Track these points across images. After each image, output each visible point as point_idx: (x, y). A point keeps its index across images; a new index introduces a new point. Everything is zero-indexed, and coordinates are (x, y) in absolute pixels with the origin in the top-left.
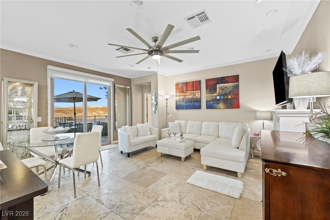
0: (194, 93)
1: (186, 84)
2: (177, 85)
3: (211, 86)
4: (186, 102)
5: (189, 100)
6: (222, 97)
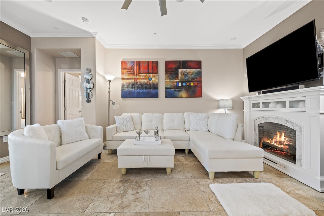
0: (149, 76)
1: (139, 63)
2: (123, 62)
3: (172, 70)
4: (138, 88)
5: (142, 86)
6: (184, 84)
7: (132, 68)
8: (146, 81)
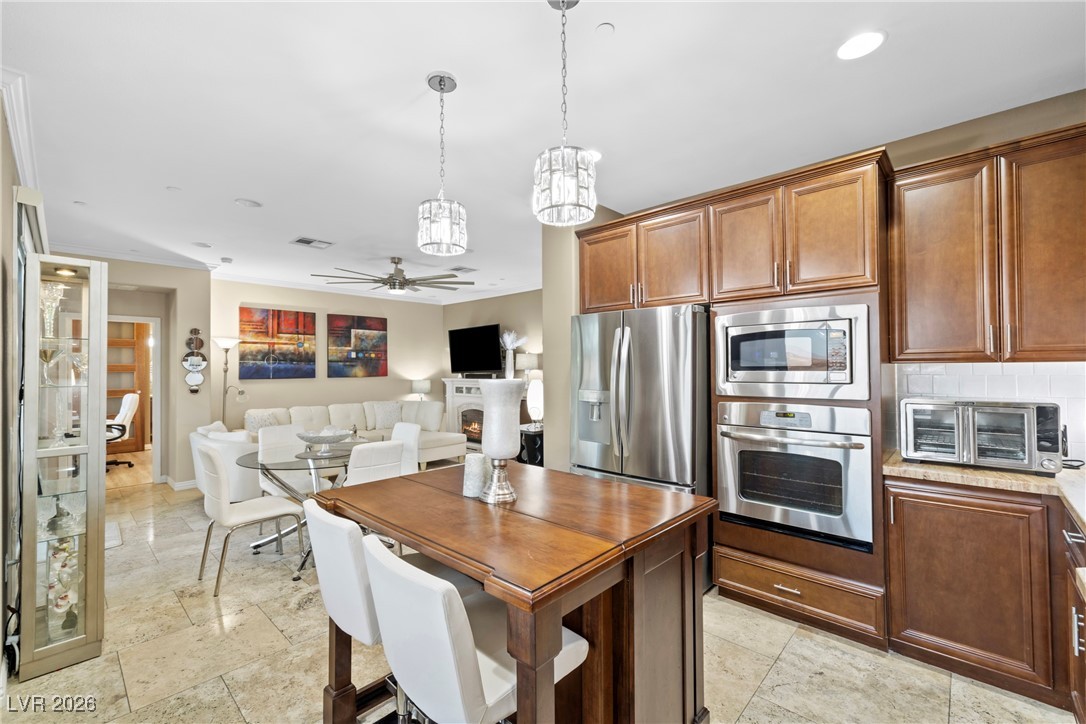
0: (298, 339)
1: (278, 314)
2: (245, 311)
3: (339, 331)
4: (275, 360)
5: (284, 357)
6: (361, 355)
7: (264, 322)
8: (291, 348)
